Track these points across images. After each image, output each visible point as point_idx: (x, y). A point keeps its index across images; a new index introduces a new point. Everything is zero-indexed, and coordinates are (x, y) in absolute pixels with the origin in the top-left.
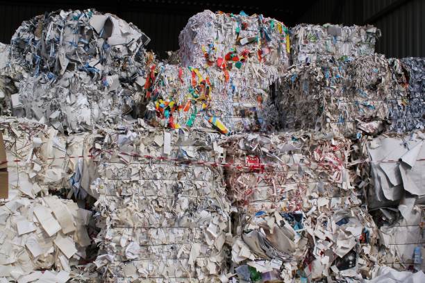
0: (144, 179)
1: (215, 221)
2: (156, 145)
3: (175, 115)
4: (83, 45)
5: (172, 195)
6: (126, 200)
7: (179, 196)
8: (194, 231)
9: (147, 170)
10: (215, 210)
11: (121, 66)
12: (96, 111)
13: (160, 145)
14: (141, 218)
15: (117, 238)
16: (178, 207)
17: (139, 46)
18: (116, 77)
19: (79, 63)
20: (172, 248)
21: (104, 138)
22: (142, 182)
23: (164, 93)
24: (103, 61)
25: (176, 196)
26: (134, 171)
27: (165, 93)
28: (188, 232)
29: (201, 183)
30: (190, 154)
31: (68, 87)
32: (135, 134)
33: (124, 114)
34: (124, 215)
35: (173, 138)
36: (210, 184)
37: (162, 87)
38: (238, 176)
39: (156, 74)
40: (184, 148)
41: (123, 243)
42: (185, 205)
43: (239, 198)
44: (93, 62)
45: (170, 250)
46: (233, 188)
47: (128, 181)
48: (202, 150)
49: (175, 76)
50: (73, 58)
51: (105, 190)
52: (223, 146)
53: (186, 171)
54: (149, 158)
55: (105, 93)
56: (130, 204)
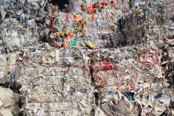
0: (45, 75)
1: (85, 97)
2: (51, 57)
3: (65, 40)
4: (13, 4)
5: (61, 84)
6: (36, 87)
7: (65, 84)
8: (74, 103)
9: (47, 70)
10: (85, 91)
11: (36, 14)
12: (23, 40)
13: (54, 57)
14: (44, 97)
15: (32, 108)
16: (64, 90)
17: (46, 2)
18: (33, 20)
19: (12, 14)
20: (62, 113)
21: (23, 54)
22: (45, 77)
23: (58, 28)
24: (25, 12)
25: (63, 84)
26: (40, 71)
27: (60, 28)
28: (70, 104)
29: (77, 77)
30: (70, 61)
31: (6, 27)
32: (40, 51)
33: (39, 41)
34: (35, 96)
35: (60, 53)
36: (82, 77)
37: (57, 25)
38: (98, 72)
39: (54, 18)
40: (67, 58)
41: (35, 111)
42: (68, 89)
43: (99, 85)
44: (19, 13)
45: (61, 114)
46: (95, 79)
47: (37, 77)
48: (76, 58)
49: (64, 19)
50: (8, 11)
51: (25, 82)
52: (89, 56)
53: (68, 70)
54: (48, 64)
55: (27, 29)
56: (39, 89)
